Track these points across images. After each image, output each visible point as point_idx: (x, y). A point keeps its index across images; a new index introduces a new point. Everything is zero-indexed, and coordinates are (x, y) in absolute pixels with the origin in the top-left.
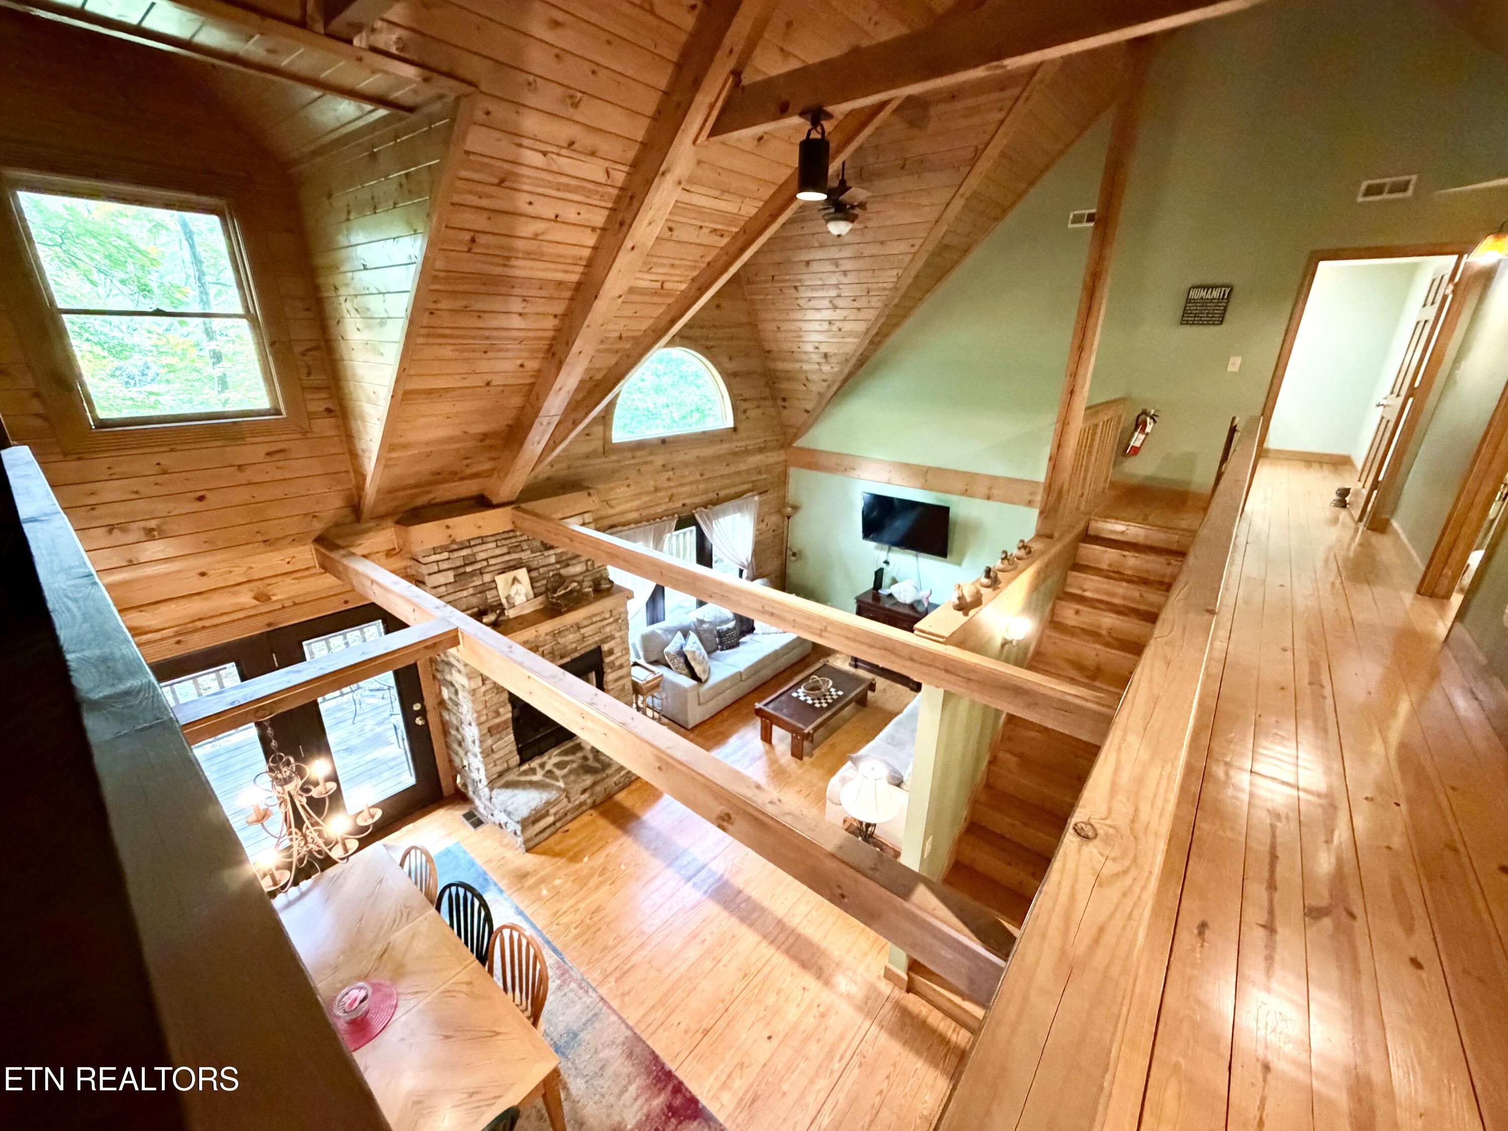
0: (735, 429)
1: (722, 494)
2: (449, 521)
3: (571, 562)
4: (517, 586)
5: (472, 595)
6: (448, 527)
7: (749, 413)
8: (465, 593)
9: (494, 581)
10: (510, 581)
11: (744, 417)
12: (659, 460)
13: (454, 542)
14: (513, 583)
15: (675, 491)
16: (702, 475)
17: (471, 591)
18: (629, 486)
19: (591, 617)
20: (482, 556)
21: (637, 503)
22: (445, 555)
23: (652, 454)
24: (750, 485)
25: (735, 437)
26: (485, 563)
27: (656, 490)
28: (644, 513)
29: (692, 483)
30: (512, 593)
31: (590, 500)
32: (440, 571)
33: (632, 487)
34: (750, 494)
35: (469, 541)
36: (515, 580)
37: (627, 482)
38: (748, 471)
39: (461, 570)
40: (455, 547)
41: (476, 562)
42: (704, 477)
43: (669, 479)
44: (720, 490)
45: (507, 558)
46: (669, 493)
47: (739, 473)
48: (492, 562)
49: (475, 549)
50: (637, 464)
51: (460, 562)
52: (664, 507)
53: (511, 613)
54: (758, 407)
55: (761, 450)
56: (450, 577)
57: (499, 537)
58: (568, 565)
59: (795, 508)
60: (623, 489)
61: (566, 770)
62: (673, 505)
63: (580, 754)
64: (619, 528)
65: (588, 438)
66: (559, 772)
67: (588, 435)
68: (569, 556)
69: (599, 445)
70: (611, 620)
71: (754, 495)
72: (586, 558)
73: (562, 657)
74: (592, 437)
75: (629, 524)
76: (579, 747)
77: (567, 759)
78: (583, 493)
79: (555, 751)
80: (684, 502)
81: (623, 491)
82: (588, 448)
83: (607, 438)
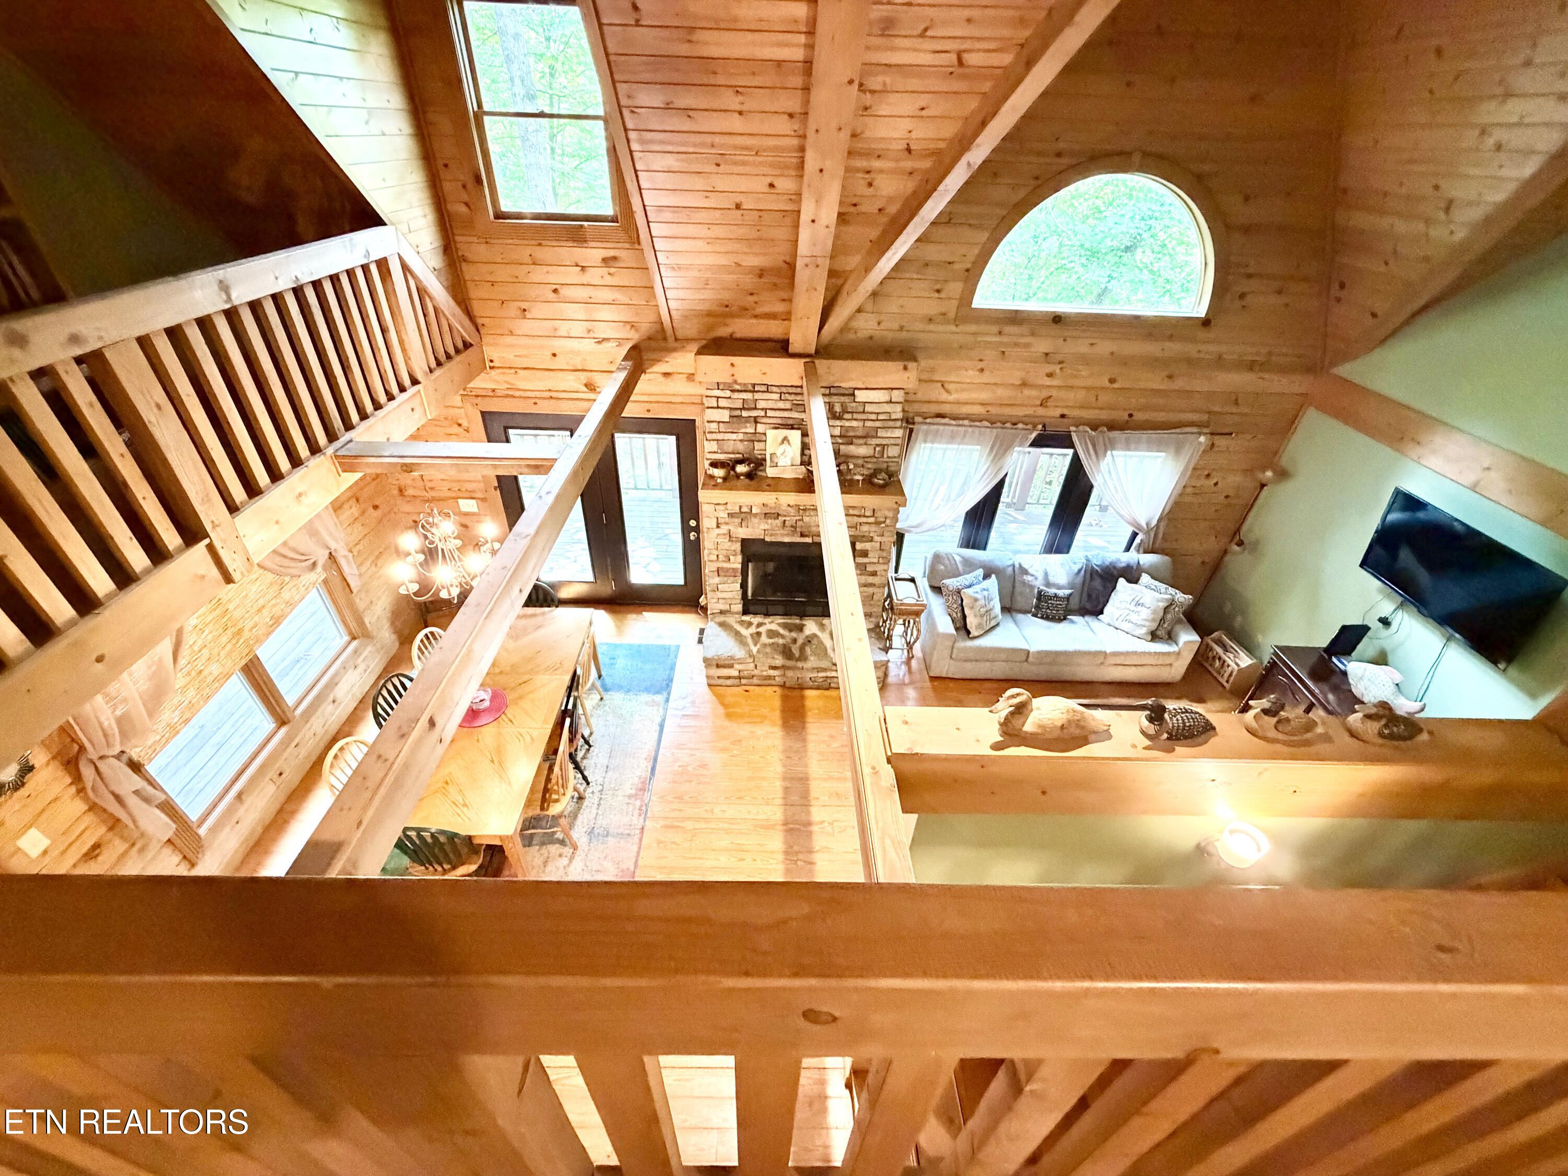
0: (1206, 322)
1: (1139, 416)
2: (736, 360)
4: (785, 445)
5: (741, 441)
6: (732, 365)
7: (1249, 299)
8: (734, 436)
9: (765, 434)
10: (780, 440)
11: (1238, 304)
12: (1042, 345)
13: (735, 382)
14: (783, 442)
15: (1054, 393)
16: (1112, 381)
17: (741, 436)
18: (982, 370)
20: (761, 404)
21: (984, 396)
22: (728, 393)
23: (1033, 334)
24: (1205, 417)
26: (763, 413)
27: (1024, 384)
28: (994, 410)
29: (1088, 388)
30: (779, 452)
31: (907, 374)
32: (718, 407)
33: (986, 373)
34: (1195, 430)
35: (754, 385)
36: (785, 439)
37: (981, 365)
38: (1210, 395)
39: (737, 413)
40: (737, 387)
41: (755, 408)
42: (1115, 386)
43: (1050, 375)
44: (1139, 410)
45: (786, 414)
46: (1045, 394)
47: (1189, 393)
48: (770, 413)
49: (757, 396)
50: (1001, 343)
51: (739, 405)
52: (1030, 411)
53: (770, 472)
54: (1279, 292)
55: (1251, 366)
56: (725, 416)
57: (784, 390)
58: (852, 444)
59: (1283, 474)
60: (971, 372)
61: (771, 641)
62: (1041, 411)
63: (794, 635)
64: (946, 420)
65: (937, 295)
66: (764, 639)
67: (938, 291)
68: (858, 434)
69: (951, 307)
70: (872, 520)
71: (1200, 434)
72: (878, 441)
73: (802, 535)
74: (943, 295)
75: (963, 419)
76: (800, 628)
77: (782, 631)
78: (900, 365)
79: (779, 620)
80: (1065, 412)
81: (971, 375)
82: (933, 308)
83: (967, 300)
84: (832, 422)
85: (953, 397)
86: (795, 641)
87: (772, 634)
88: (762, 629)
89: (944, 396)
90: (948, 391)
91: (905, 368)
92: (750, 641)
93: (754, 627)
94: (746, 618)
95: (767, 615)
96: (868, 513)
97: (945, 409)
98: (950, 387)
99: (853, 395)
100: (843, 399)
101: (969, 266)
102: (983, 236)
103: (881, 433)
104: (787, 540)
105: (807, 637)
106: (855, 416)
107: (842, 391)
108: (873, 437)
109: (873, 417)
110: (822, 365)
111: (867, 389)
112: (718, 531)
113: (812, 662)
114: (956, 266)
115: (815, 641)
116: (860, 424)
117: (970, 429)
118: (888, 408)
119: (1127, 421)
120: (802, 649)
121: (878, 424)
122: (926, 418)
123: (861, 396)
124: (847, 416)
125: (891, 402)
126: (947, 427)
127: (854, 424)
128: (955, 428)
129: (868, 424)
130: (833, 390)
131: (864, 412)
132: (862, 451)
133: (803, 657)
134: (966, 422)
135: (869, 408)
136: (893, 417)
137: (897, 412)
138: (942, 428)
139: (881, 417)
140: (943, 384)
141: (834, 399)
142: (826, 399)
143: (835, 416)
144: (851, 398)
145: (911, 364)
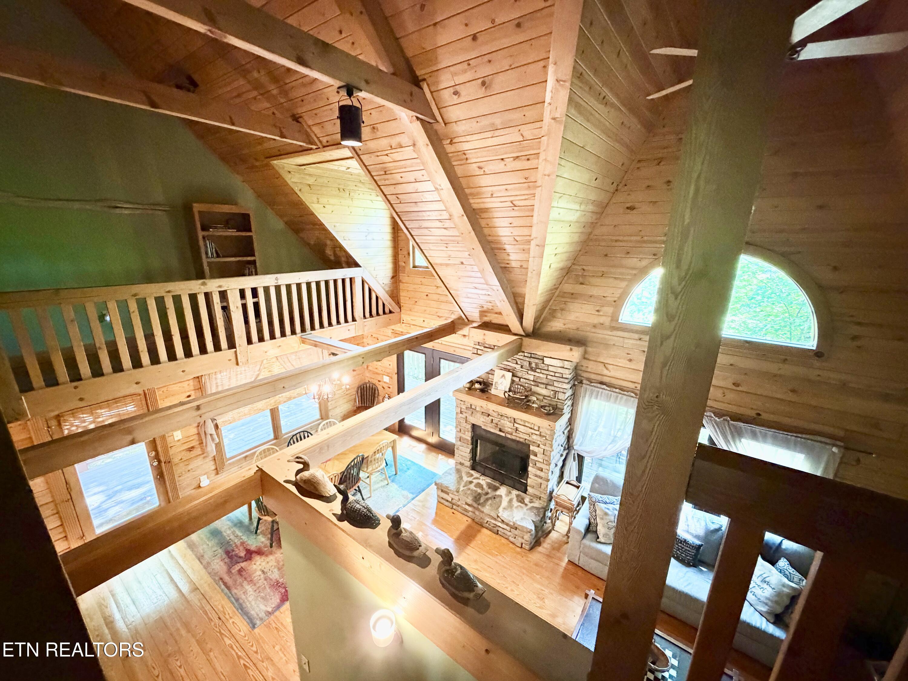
0: (818, 354)
1: (764, 416)
2: (486, 332)
3: (539, 385)
4: (503, 379)
6: (484, 334)
9: (495, 371)
10: (502, 376)
13: (486, 343)
16: (736, 384)
18: (630, 360)
19: (525, 421)
21: (633, 376)
22: (482, 348)
25: (817, 363)
30: (499, 382)
31: (572, 353)
33: (633, 362)
34: (828, 441)
35: (494, 346)
36: (504, 376)
37: (629, 357)
40: (487, 346)
42: (740, 388)
44: (766, 412)
45: (508, 363)
47: (816, 408)
50: (641, 346)
53: (493, 391)
55: (887, 398)
58: (538, 386)
60: (623, 361)
61: (475, 489)
63: (489, 491)
64: (604, 387)
65: (597, 313)
66: (472, 486)
67: (598, 311)
68: (543, 382)
69: (606, 320)
70: (538, 433)
71: (834, 445)
72: (553, 388)
73: (500, 430)
74: (601, 313)
75: (616, 388)
76: (496, 489)
77: (485, 486)
78: (568, 347)
79: (489, 480)
82: (596, 320)
83: (615, 318)
84: (529, 372)
85: (612, 374)
86: (487, 494)
87: (479, 485)
88: (475, 481)
89: (605, 372)
90: (607, 369)
91: (571, 350)
92: (463, 484)
93: (473, 478)
94: (473, 472)
95: (483, 474)
96: (536, 428)
97: (606, 380)
98: (610, 367)
99: (543, 360)
100: (537, 361)
101: (616, 299)
102: (623, 284)
103: (556, 384)
104: (492, 430)
105: (496, 495)
106: (543, 371)
107: (537, 357)
108: (550, 385)
109: (553, 374)
110: (526, 341)
111: (551, 358)
112: (461, 415)
113: (487, 509)
114: (608, 299)
115: (497, 500)
116: (545, 376)
117: (620, 395)
118: (560, 370)
119: (755, 418)
120: (487, 500)
121: (554, 378)
122: (592, 383)
123: (547, 361)
124: (538, 370)
125: (563, 368)
126: (604, 391)
127: (541, 375)
128: (610, 393)
129: (549, 377)
130: (533, 356)
131: (548, 370)
132: (544, 392)
133: (483, 504)
134: (617, 390)
135: (551, 368)
136: (564, 376)
137: (568, 374)
138: (601, 390)
139: (557, 375)
140: (604, 364)
141: (532, 360)
142: (528, 359)
143: (532, 369)
144: (541, 361)
145: (574, 348)
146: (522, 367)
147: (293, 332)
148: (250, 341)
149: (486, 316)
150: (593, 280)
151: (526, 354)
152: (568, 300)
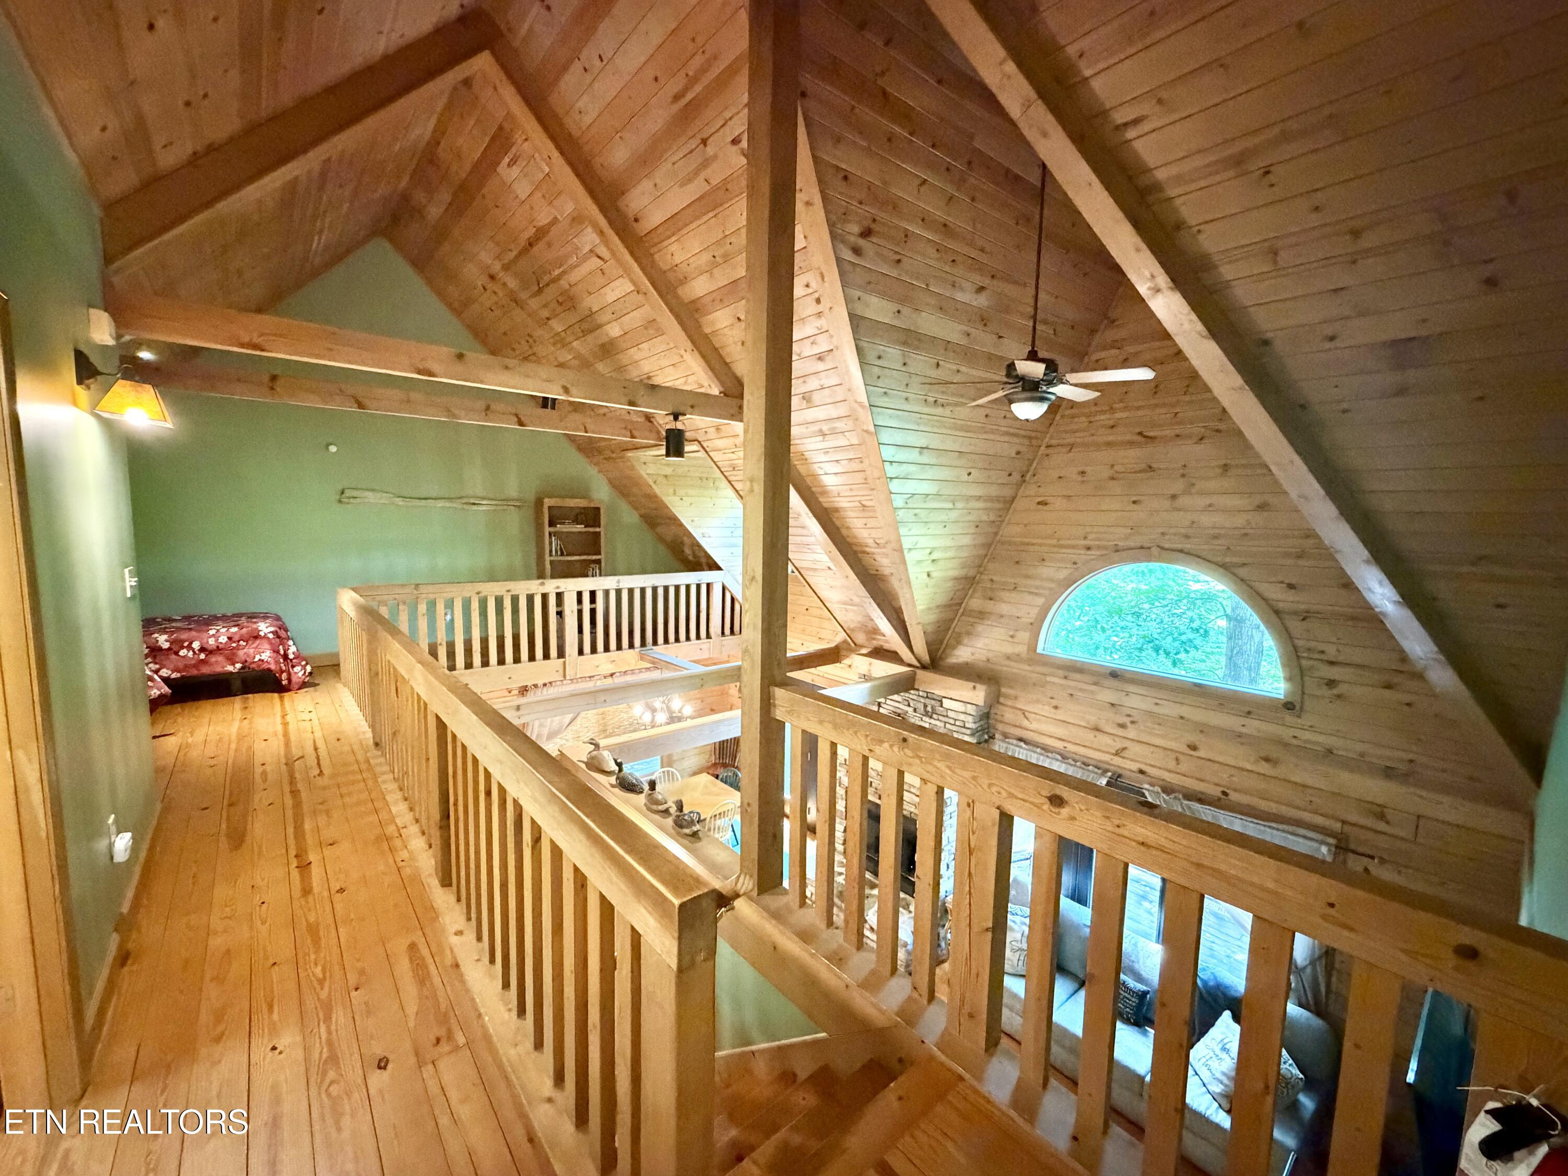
0: (1288, 706)
1: (1234, 796)
6: (871, 664)
7: (1341, 689)
11: (1329, 692)
12: (1107, 696)
15: (1128, 745)
16: (1192, 747)
18: (1056, 707)
21: (1060, 731)
23: (1095, 684)
25: (1289, 718)
27: (1097, 729)
28: (1071, 748)
29: (1165, 750)
31: (975, 693)
33: (1058, 711)
37: (1054, 702)
42: (1197, 754)
43: (1121, 726)
44: (1235, 790)
45: (897, 705)
46: (1120, 744)
47: (1302, 787)
50: (1068, 687)
52: (1106, 757)
60: (1047, 707)
62: (1117, 761)
64: (1022, 744)
65: (1010, 639)
67: (1012, 637)
69: (1022, 649)
74: (1015, 640)
78: (971, 684)
80: (1144, 768)
81: (1047, 710)
82: (1009, 649)
83: (1033, 647)
84: (924, 718)
85: (1034, 726)
89: (1025, 724)
90: (1027, 719)
91: (974, 688)
97: (1026, 734)
98: (1031, 716)
99: (941, 701)
100: (933, 702)
101: (1032, 621)
102: (1040, 601)
106: (941, 718)
107: (935, 697)
109: (952, 721)
110: (921, 674)
111: (951, 699)
114: (1023, 620)
116: (943, 725)
118: (962, 717)
119: (1219, 799)
121: (954, 728)
122: (1007, 738)
123: (947, 703)
124: (935, 716)
125: (965, 713)
126: (1022, 750)
127: (938, 723)
129: (948, 726)
130: (929, 695)
131: (946, 716)
134: (1038, 750)
135: (951, 714)
136: (967, 725)
137: (972, 723)
139: (957, 723)
140: (1024, 712)
141: (928, 701)
142: (922, 700)
143: (926, 714)
144: (939, 704)
145: (978, 686)
146: (915, 710)
147: (631, 646)
148: (581, 652)
149: (874, 639)
150: (1005, 595)
151: (921, 693)
152: (977, 620)
